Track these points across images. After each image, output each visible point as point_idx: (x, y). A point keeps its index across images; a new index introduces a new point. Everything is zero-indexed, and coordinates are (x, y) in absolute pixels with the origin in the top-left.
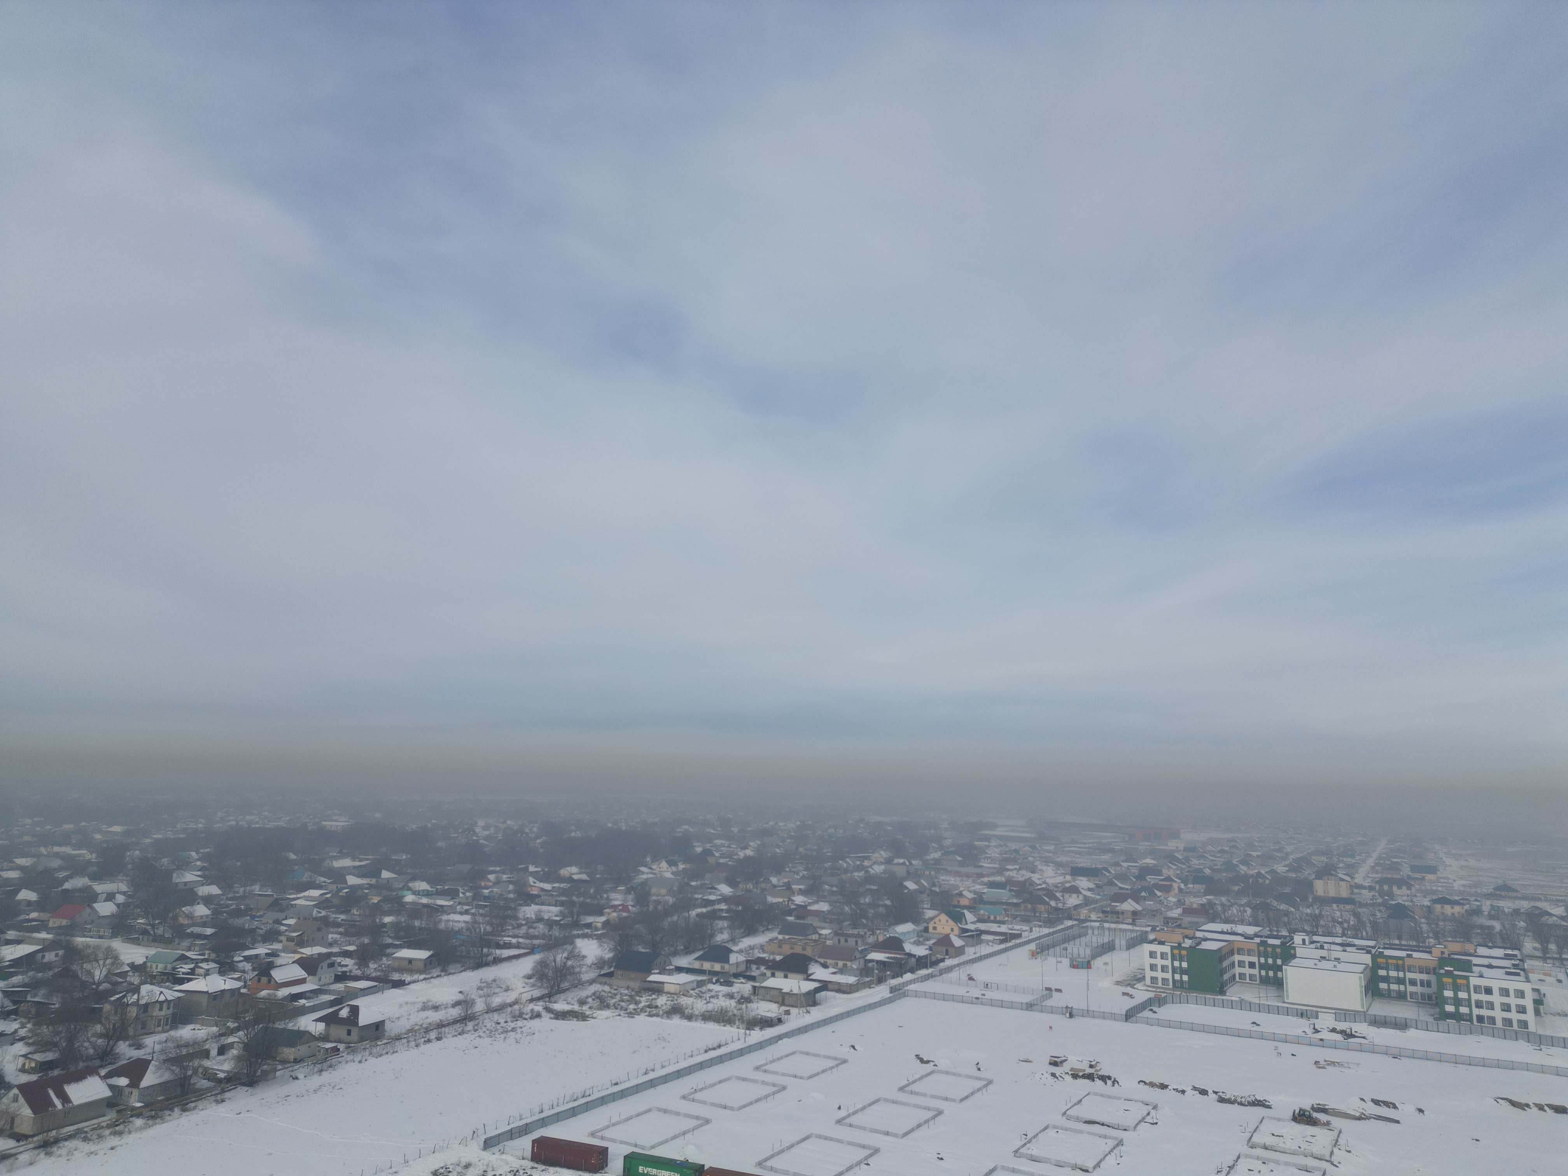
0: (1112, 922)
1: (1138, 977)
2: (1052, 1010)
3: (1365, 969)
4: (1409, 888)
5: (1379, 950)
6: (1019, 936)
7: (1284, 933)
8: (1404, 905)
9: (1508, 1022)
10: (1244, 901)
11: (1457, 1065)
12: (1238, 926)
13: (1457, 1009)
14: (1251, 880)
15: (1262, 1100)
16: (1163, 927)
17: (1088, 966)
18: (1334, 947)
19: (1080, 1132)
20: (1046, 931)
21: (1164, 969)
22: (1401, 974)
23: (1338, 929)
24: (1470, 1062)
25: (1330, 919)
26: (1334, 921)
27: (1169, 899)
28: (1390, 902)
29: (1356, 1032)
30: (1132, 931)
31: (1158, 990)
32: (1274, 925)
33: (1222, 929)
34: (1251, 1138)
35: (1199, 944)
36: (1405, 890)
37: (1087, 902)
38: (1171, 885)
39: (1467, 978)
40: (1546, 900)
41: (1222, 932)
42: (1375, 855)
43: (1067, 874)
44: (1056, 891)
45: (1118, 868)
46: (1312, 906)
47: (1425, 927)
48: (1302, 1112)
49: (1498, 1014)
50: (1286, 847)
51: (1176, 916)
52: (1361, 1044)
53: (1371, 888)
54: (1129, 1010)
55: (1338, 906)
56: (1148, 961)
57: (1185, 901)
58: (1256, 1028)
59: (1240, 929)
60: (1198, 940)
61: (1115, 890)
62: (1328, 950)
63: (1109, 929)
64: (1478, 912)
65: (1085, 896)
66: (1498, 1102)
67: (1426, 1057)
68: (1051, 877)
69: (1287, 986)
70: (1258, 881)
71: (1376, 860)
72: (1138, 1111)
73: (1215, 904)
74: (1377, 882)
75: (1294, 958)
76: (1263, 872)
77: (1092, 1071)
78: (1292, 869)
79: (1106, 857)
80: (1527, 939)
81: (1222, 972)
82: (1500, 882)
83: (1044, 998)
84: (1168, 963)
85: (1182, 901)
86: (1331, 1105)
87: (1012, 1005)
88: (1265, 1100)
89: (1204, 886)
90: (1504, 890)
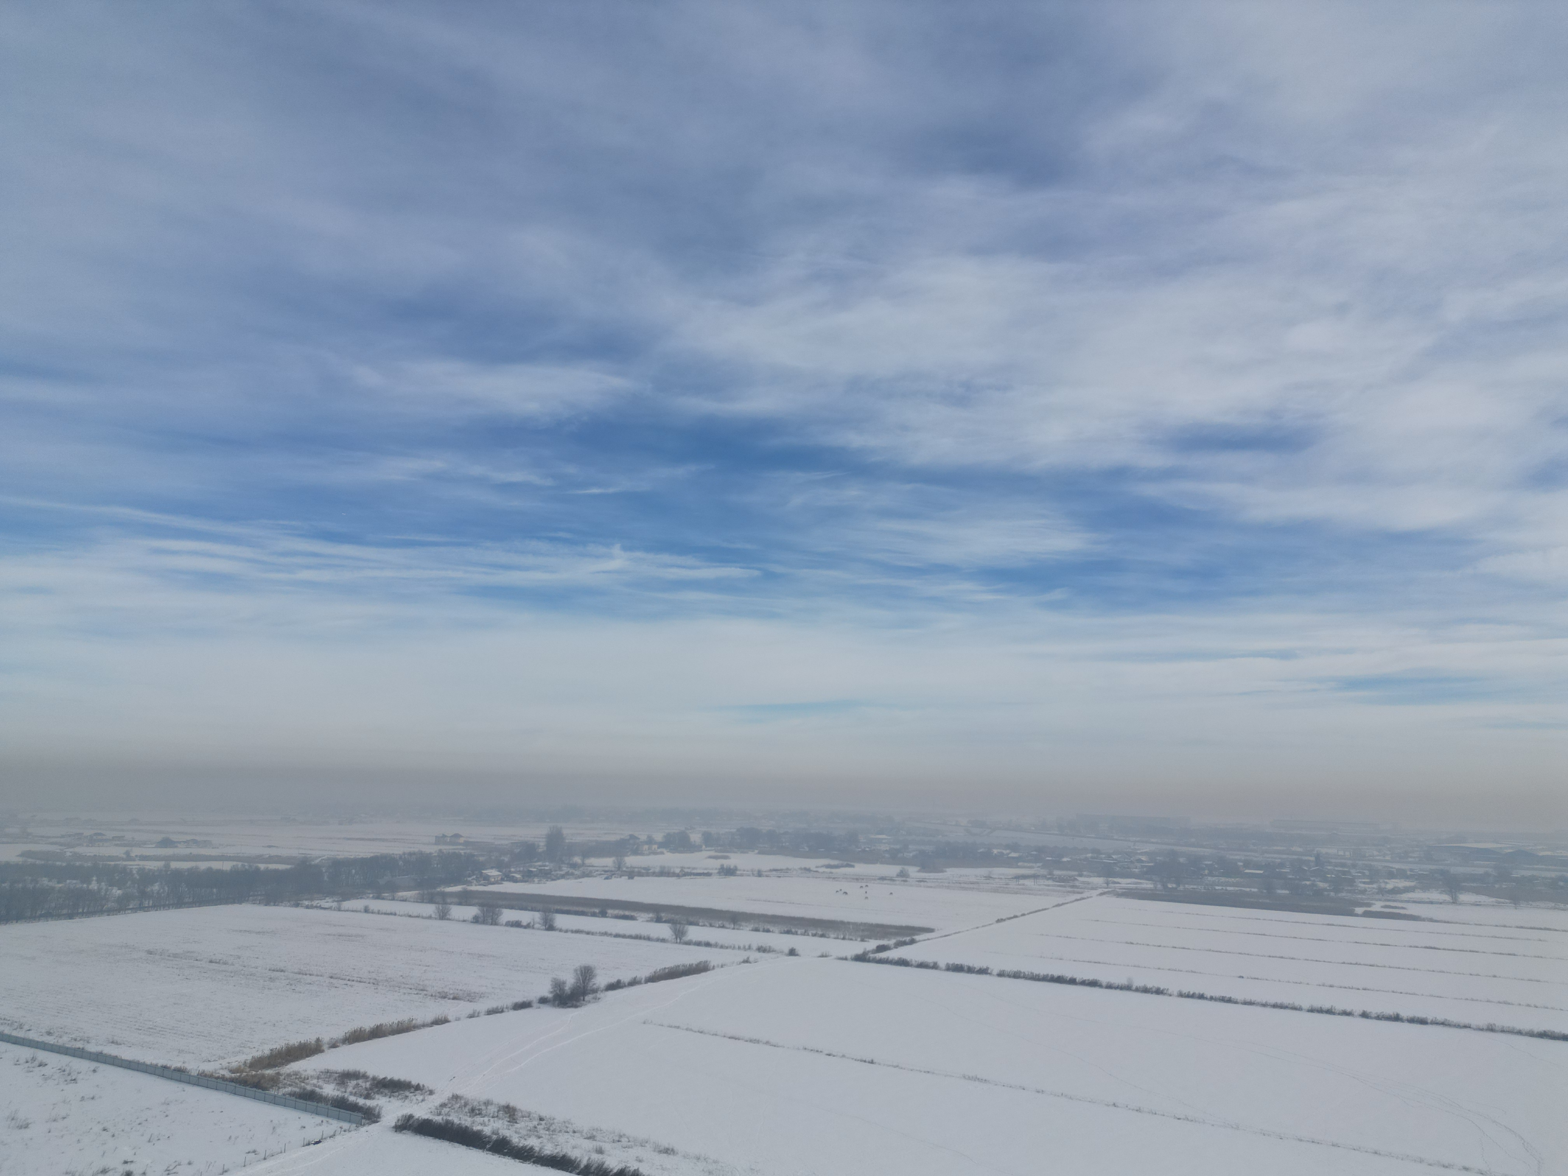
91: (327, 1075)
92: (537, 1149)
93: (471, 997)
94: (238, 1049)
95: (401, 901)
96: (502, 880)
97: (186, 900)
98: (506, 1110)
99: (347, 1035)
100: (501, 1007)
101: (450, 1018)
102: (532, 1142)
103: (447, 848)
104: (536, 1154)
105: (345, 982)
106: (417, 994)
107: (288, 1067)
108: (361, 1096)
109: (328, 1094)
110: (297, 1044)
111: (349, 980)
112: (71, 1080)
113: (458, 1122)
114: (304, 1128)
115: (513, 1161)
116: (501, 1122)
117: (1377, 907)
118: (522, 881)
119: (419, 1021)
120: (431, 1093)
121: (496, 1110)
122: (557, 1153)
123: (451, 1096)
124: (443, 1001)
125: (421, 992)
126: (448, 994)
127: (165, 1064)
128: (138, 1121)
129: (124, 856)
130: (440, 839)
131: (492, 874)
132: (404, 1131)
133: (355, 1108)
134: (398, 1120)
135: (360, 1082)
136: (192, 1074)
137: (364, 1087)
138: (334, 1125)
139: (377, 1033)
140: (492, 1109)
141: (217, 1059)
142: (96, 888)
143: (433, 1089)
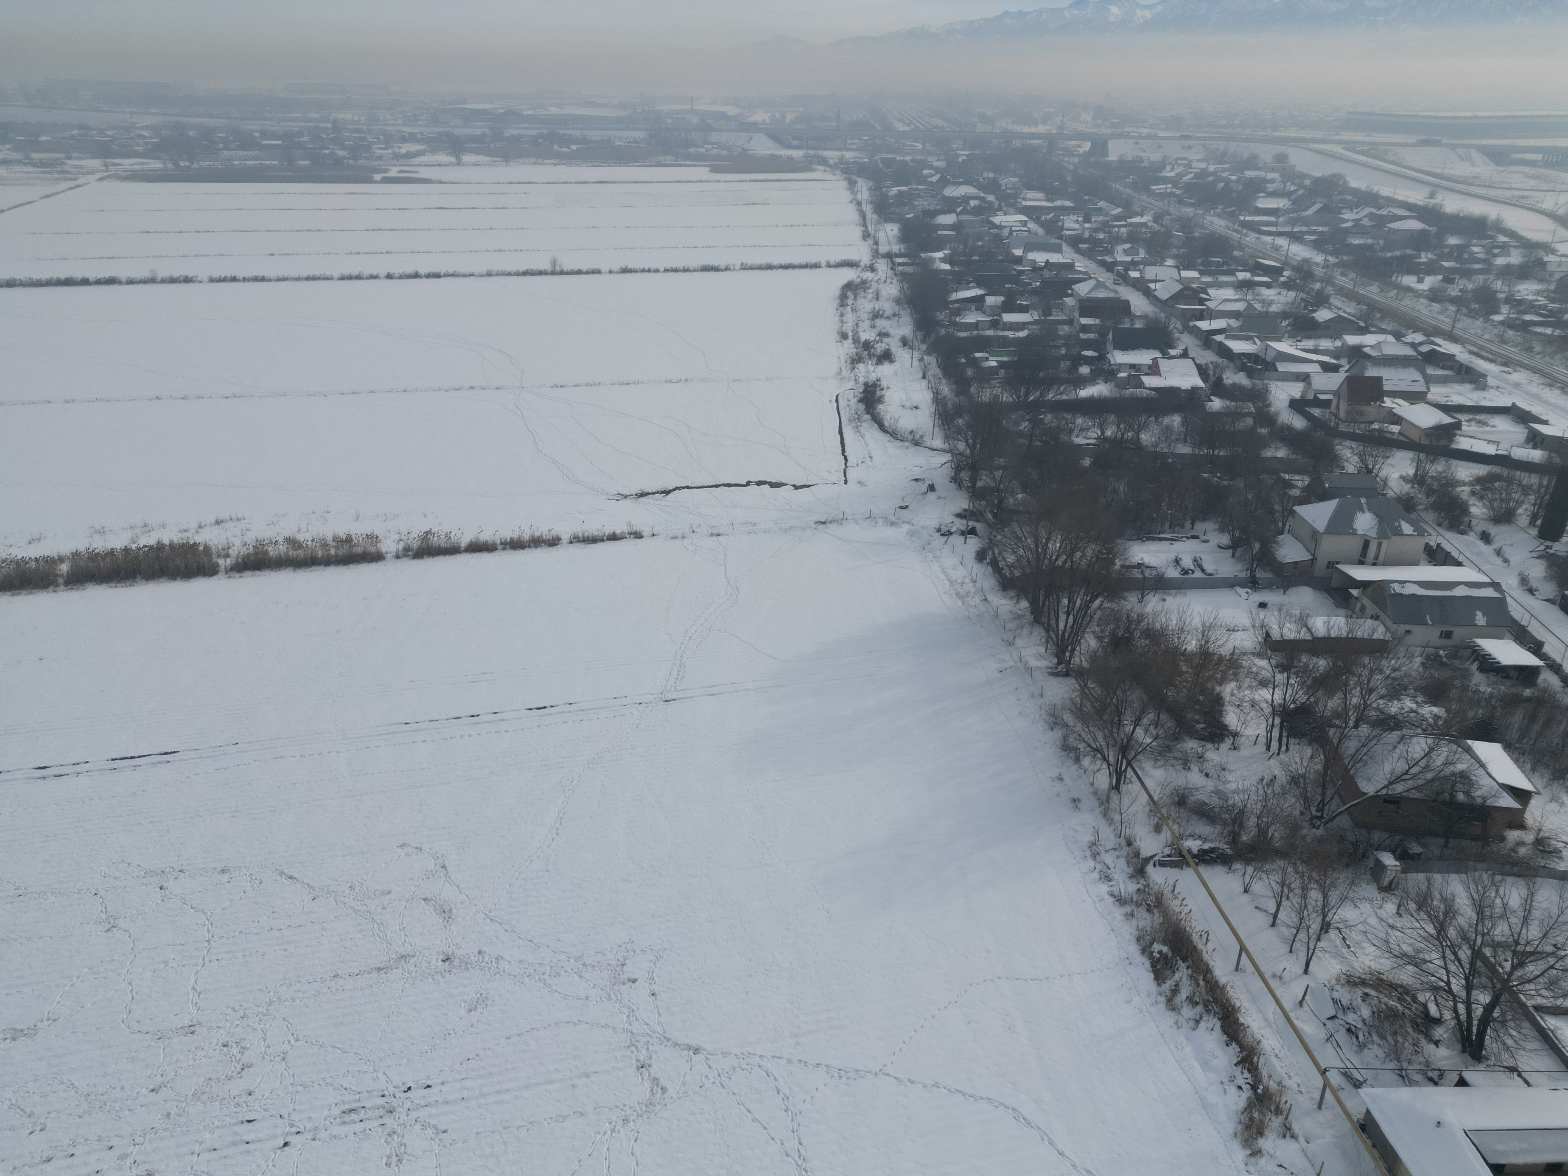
117: (393, 173)
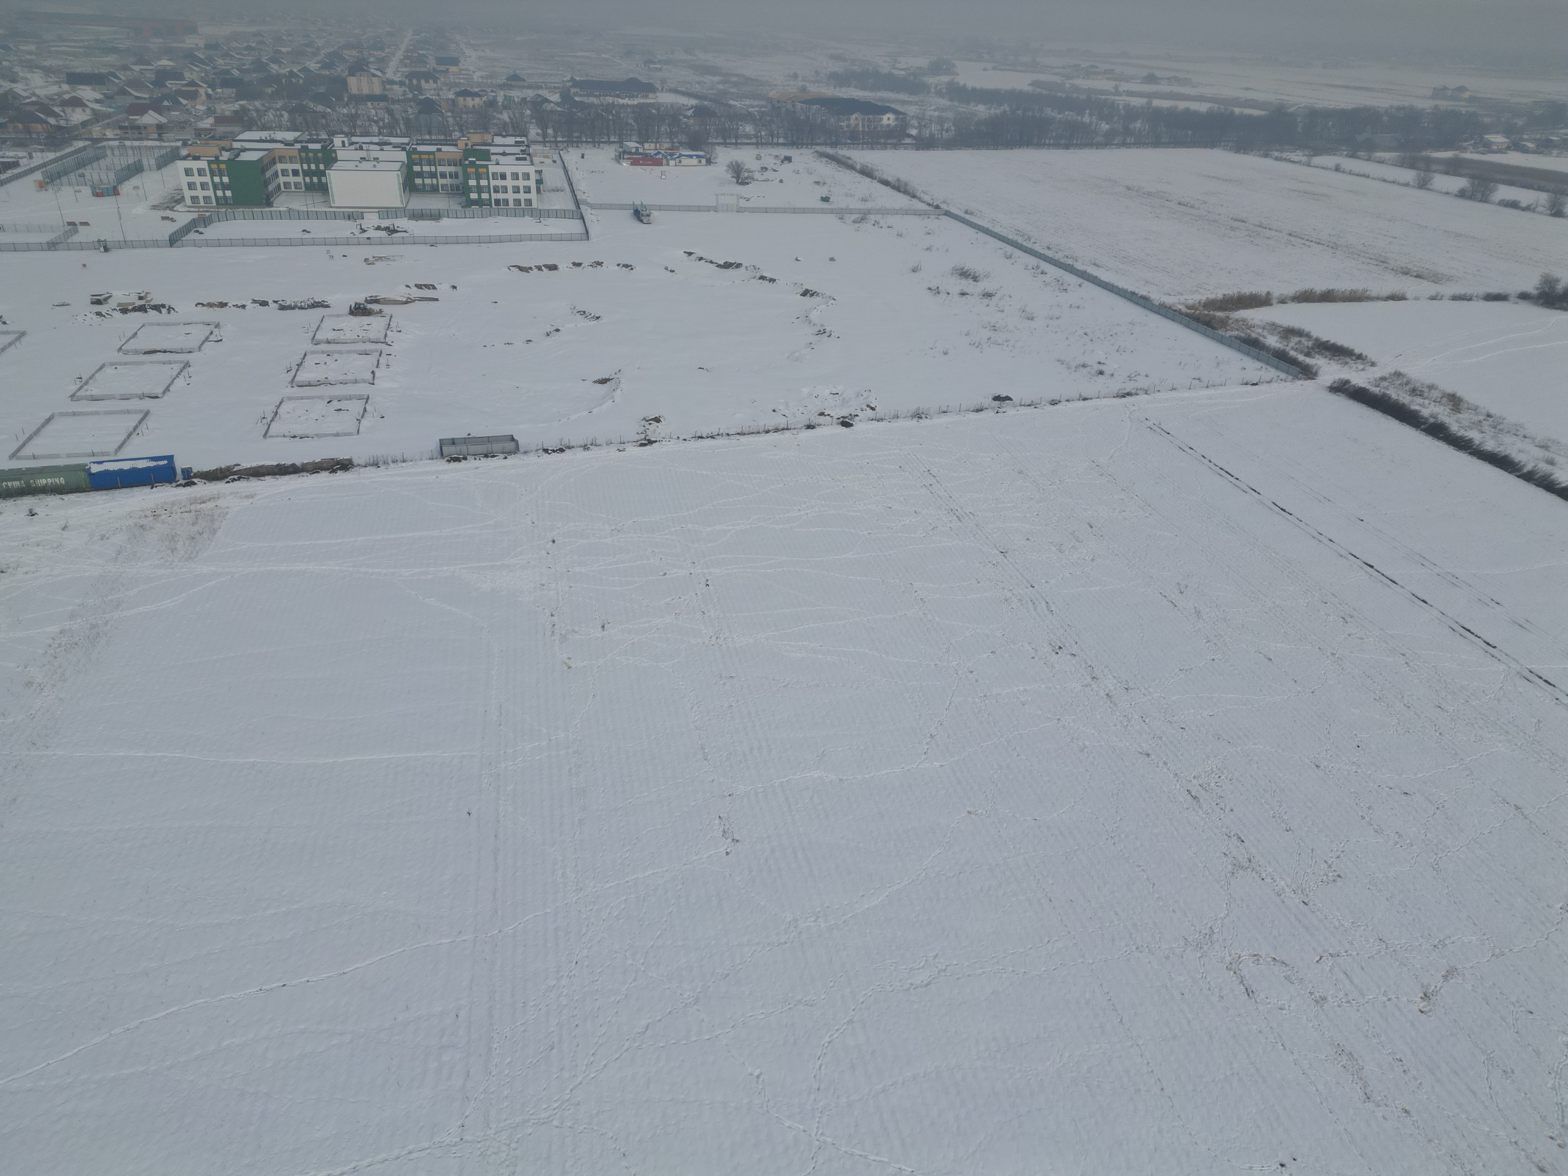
0: (134, 140)
1: (176, 198)
2: (82, 247)
3: (401, 167)
4: (435, 82)
5: (413, 146)
6: (15, 165)
7: (324, 136)
8: (432, 100)
9: (517, 202)
10: (279, 105)
11: (481, 244)
12: (276, 132)
13: (480, 196)
14: (284, 81)
15: (320, 301)
16: (195, 141)
17: (115, 192)
18: (372, 147)
19: (142, 363)
20: (51, 156)
21: (204, 186)
22: (433, 169)
23: (374, 127)
24: (490, 240)
25: (366, 118)
26: (370, 120)
27: (196, 107)
28: (420, 97)
29: (398, 227)
30: (160, 147)
31: (202, 210)
32: (313, 129)
33: (261, 137)
34: (314, 337)
35: (238, 155)
36: (432, 85)
37: (97, 117)
38: (197, 91)
39: (486, 166)
40: (546, 88)
41: (261, 141)
42: (403, 47)
43: (63, 82)
44: (53, 105)
45: (128, 73)
46: (348, 105)
47: (451, 120)
48: (357, 306)
49: (510, 196)
50: (316, 40)
51: (208, 126)
52: (403, 237)
53: (401, 84)
54: (173, 234)
55: (372, 104)
56: (184, 180)
57: (215, 108)
58: (307, 236)
59: (279, 135)
60: (236, 152)
61: (128, 101)
62: (367, 150)
63: (132, 148)
64: (492, 103)
65: (93, 110)
66: (510, 270)
67: (457, 241)
68: (41, 87)
69: (332, 190)
70: (292, 81)
71: (405, 52)
72: (199, 333)
73: (249, 110)
74: (406, 77)
75: (336, 162)
76: (295, 70)
77: (142, 302)
78: (326, 66)
79: (111, 59)
80: (532, 126)
81: (266, 183)
82: (511, 72)
83: (68, 234)
84: (207, 179)
85: (212, 108)
86: (382, 295)
87: (28, 248)
88: (324, 301)
89: (234, 90)
90: (514, 80)
91: (1273, 327)
92: (1477, 442)
93: (1436, 278)
94: (1195, 289)
95: (1377, 162)
96: (1508, 148)
97: (1164, 140)
98: (1452, 398)
99: (1298, 294)
100: (1470, 294)
101: (1408, 295)
102: (1474, 435)
103: (1444, 104)
104: (1474, 447)
105: (1303, 242)
106: (1377, 265)
107: (1237, 313)
108: (1301, 352)
109: (1270, 345)
110: (1248, 294)
111: (1307, 240)
112: (1064, 290)
113: (1396, 398)
114: (1245, 369)
115: (1447, 446)
116: (1442, 408)
118: (1534, 152)
119: (1374, 294)
120: (1373, 364)
121: (1440, 395)
122: (1500, 451)
123: (1393, 371)
124: (1404, 277)
125: (1381, 264)
126: (1411, 271)
127: (1133, 291)
128: (1110, 333)
129: (1113, 91)
130: (1439, 93)
131: (1496, 140)
132: (1339, 393)
133: (1293, 362)
134: (1335, 382)
135: (1303, 340)
136: (1155, 303)
137: (1306, 345)
138: (1272, 373)
139: (1327, 297)
140: (1435, 394)
141: (1176, 294)
142: (1088, 121)
143: (1376, 361)
